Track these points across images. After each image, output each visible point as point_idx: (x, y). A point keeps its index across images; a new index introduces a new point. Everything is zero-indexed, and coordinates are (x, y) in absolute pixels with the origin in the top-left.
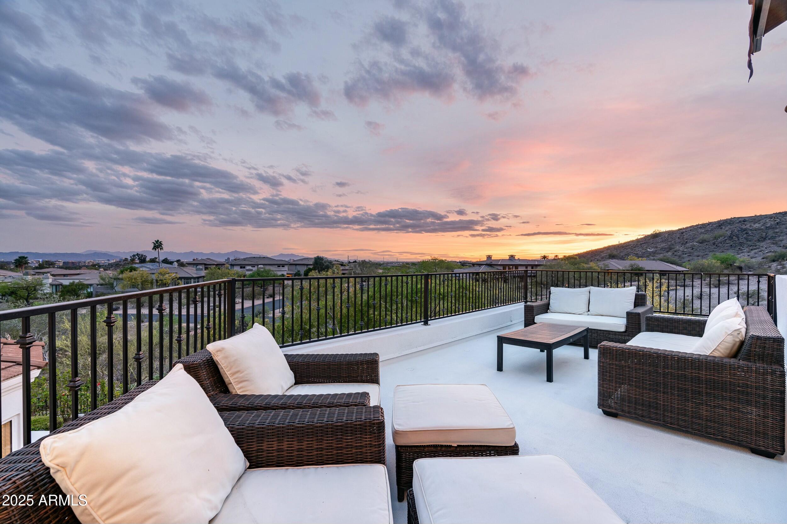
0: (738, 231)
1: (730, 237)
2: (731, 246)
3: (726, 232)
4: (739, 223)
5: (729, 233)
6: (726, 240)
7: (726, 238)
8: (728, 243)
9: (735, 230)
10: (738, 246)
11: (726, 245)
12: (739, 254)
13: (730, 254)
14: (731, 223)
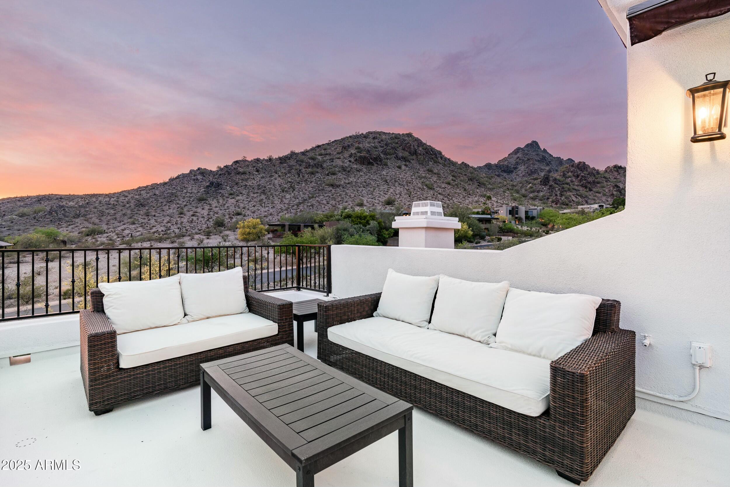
0: (57, 207)
1: (49, 212)
2: (51, 220)
3: (45, 207)
4: (56, 200)
5: (48, 208)
6: (46, 215)
7: (46, 213)
8: (48, 218)
9: (54, 206)
10: (58, 222)
11: (47, 220)
12: (58, 229)
13: (52, 228)
14: (49, 199)
